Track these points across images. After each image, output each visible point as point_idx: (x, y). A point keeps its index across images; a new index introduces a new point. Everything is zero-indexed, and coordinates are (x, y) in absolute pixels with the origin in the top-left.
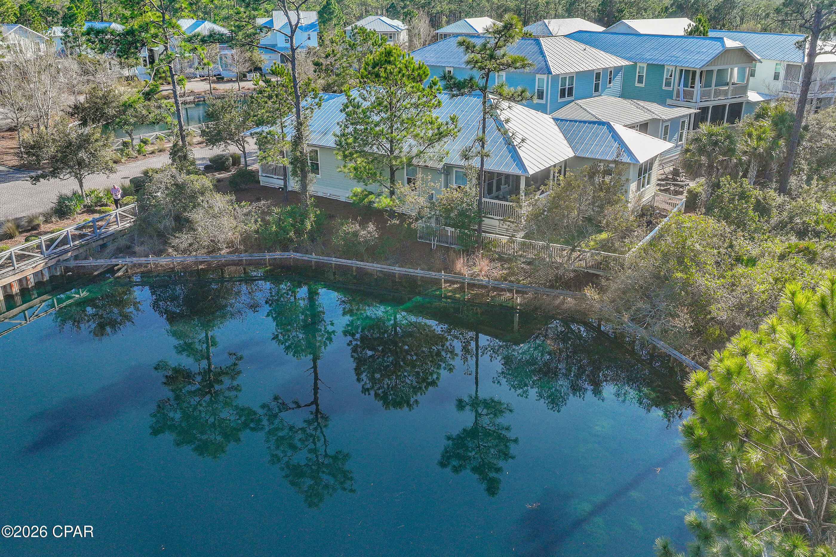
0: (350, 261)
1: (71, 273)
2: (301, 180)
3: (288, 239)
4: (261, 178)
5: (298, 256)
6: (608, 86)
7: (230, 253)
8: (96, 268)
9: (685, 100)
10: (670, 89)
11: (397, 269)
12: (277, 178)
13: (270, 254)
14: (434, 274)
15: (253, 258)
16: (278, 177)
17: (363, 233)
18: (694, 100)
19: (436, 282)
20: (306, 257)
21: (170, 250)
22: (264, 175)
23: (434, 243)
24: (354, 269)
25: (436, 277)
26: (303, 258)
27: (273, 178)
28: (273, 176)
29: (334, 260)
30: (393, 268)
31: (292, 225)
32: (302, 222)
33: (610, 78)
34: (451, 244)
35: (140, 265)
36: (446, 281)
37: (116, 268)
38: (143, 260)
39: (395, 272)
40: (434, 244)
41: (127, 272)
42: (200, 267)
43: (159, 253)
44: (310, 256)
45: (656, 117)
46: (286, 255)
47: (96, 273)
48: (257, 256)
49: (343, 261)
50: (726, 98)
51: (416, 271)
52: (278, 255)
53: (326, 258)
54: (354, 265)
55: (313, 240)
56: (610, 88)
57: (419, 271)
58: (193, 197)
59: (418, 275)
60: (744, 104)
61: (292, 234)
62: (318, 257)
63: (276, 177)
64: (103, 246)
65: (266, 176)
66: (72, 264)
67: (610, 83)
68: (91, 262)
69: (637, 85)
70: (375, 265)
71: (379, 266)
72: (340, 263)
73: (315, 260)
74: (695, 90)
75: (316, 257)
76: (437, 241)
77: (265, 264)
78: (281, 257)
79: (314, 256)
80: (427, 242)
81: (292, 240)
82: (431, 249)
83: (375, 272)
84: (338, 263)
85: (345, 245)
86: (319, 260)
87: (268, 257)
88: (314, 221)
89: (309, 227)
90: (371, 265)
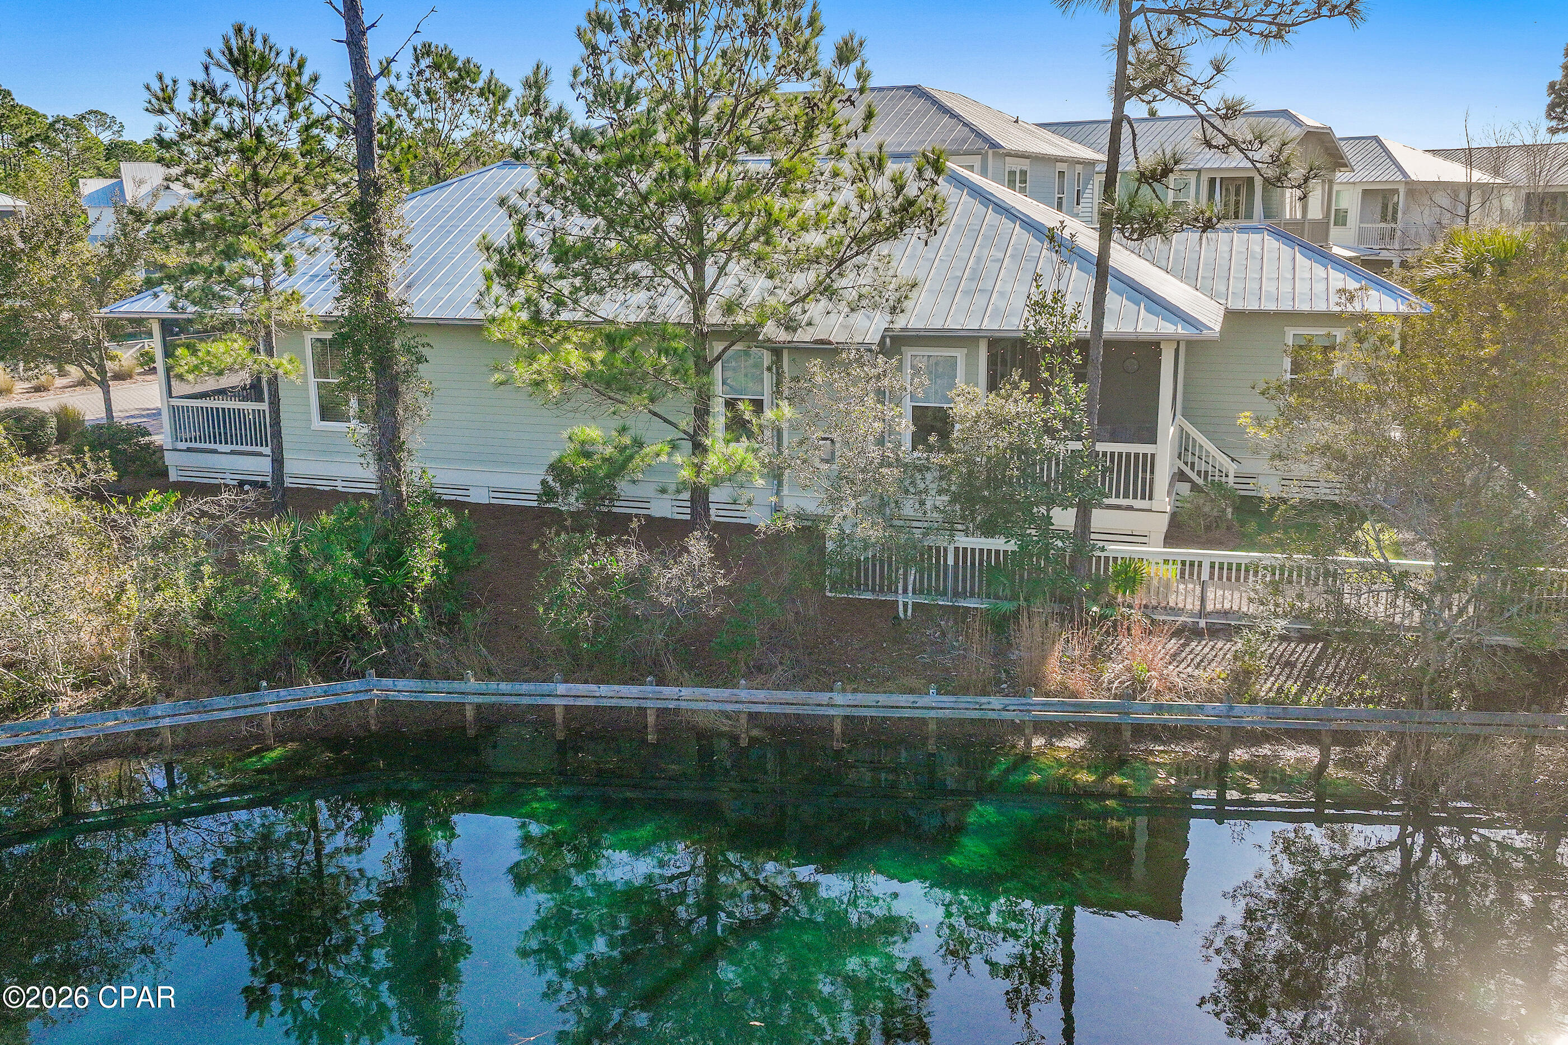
0: (634, 690)
4: (170, 459)
5: (404, 689)
11: (840, 703)
12: (232, 452)
14: (996, 702)
16: (234, 447)
17: (668, 574)
19: (995, 733)
20: (438, 692)
22: (183, 445)
23: (905, 601)
24: (651, 719)
26: (429, 697)
27: (215, 452)
28: (216, 447)
29: (563, 693)
30: (824, 697)
31: (358, 574)
32: (395, 559)
34: (956, 594)
36: (1040, 727)
39: (832, 712)
44: (456, 685)
46: (350, 691)
48: (224, 707)
49: (604, 690)
51: (923, 701)
52: (313, 694)
53: (504, 687)
54: (649, 704)
57: (932, 698)
59: (930, 713)
61: (362, 607)
62: (493, 686)
63: (228, 448)
65: (189, 450)
70: (743, 694)
71: (761, 695)
72: (591, 702)
73: (479, 700)
75: (481, 686)
76: (914, 591)
77: (258, 738)
78: (332, 700)
79: (472, 683)
80: (868, 596)
81: (363, 629)
82: (897, 617)
83: (743, 720)
84: (579, 702)
85: (597, 628)
86: (494, 699)
87: (273, 708)
88: (439, 555)
89: (428, 579)
90: (724, 693)
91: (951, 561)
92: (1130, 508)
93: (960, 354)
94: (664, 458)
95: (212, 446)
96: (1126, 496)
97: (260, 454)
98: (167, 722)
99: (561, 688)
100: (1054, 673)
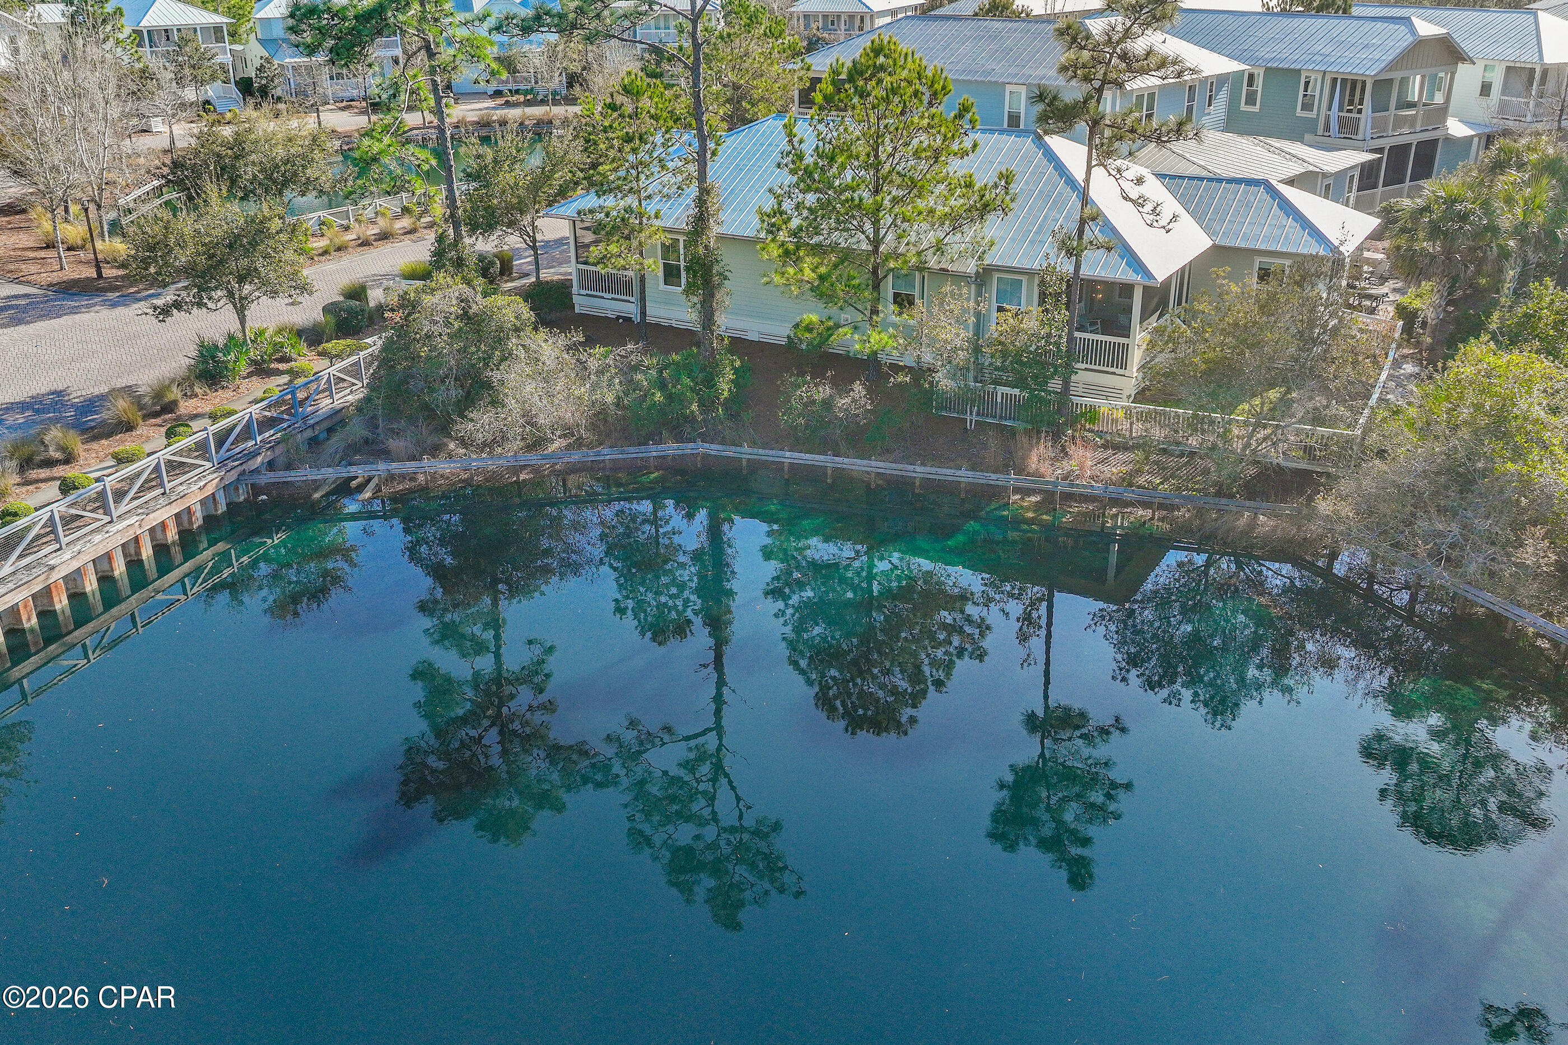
0: (822, 457)
1: (265, 497)
2: (703, 303)
3: (686, 417)
4: (576, 299)
5: (713, 449)
6: (1206, 112)
7: (568, 447)
8: (316, 485)
9: (1342, 136)
10: (1313, 115)
11: (918, 471)
12: (612, 299)
13: (659, 447)
14: (994, 476)
15: (625, 456)
16: (613, 296)
17: (843, 402)
18: (1360, 136)
19: (994, 492)
20: (730, 452)
21: (452, 446)
22: (583, 292)
23: (971, 418)
24: (830, 472)
25: (1000, 483)
26: (726, 454)
27: (603, 298)
28: (603, 294)
29: (789, 456)
30: (911, 468)
31: (692, 390)
32: (710, 382)
33: (1210, 96)
34: (1001, 417)
35: (403, 477)
36: (1017, 490)
37: (354, 484)
38: (410, 466)
39: (914, 475)
40: (971, 420)
41: (380, 490)
42: (522, 477)
43: (435, 451)
44: (738, 449)
45: (1311, 168)
46: (689, 448)
47: (317, 496)
48: (633, 452)
49: (808, 456)
50: (1412, 130)
51: (959, 473)
52: (671, 448)
53: (761, 451)
54: (828, 465)
55: (733, 416)
56: (1209, 114)
57: (964, 472)
58: (500, 339)
59: (962, 479)
60: (1441, 141)
61: (694, 407)
62: (755, 450)
63: (610, 296)
64: (314, 442)
65: (587, 295)
66: (267, 478)
67: (1210, 105)
68: (303, 474)
69: (1244, 107)
70: (873, 463)
71: (881, 464)
72: (801, 462)
73: (749, 457)
74: (1363, 116)
75: (750, 450)
76: (978, 414)
77: (646, 467)
78: (680, 452)
79: (746, 449)
80: (955, 415)
81: (694, 418)
82: (966, 428)
83: (873, 476)
84: (796, 461)
85: (807, 426)
86: (756, 457)
87: (654, 454)
88: (732, 381)
89: (726, 393)
90: (865, 462)
91: (999, 400)
92: (1114, 373)
93: (1024, 279)
94: (849, 336)
95: (601, 294)
96: (1112, 366)
97: (629, 301)
98: (608, 457)
99: (788, 454)
100: (1033, 462)
